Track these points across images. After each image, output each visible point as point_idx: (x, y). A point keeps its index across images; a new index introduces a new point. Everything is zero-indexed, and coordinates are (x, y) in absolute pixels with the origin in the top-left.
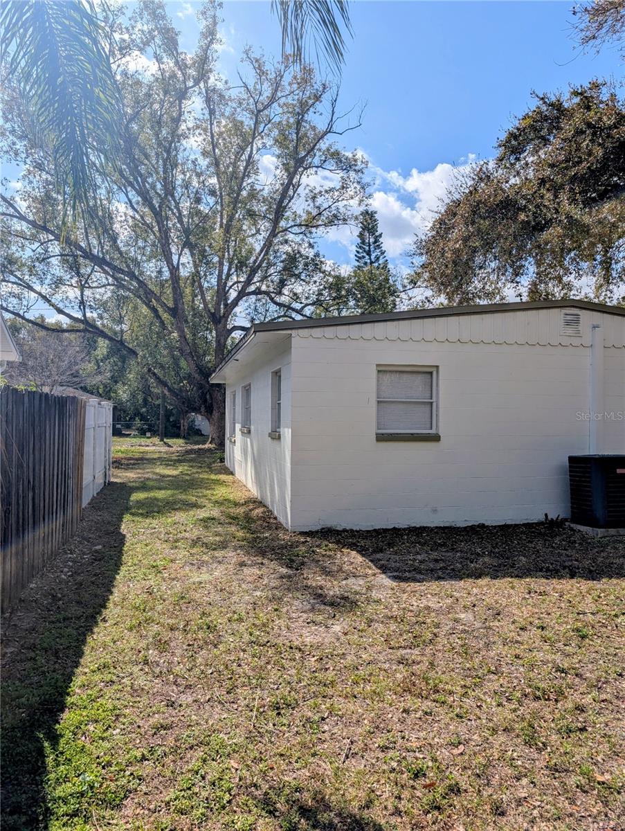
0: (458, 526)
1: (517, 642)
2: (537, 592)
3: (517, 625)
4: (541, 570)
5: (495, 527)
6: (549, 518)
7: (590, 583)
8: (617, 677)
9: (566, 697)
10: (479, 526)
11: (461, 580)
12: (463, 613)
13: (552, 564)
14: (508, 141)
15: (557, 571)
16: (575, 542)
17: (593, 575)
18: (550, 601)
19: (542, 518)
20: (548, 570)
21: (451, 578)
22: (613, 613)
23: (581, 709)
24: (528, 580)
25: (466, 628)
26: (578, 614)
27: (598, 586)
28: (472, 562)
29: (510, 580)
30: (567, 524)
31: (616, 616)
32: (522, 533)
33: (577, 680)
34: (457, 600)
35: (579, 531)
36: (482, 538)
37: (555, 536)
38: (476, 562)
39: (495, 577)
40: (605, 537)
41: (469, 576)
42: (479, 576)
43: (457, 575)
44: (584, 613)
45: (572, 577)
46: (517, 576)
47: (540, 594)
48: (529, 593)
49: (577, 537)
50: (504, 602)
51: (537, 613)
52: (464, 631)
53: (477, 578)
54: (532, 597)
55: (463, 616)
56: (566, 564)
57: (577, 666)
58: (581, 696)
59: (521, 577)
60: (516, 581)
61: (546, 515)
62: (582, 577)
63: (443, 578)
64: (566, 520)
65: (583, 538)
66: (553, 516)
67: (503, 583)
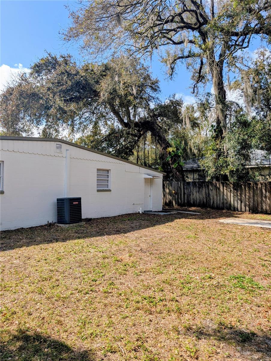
0: (11, 229)
1: (36, 266)
2: (44, 249)
3: (36, 260)
4: (46, 241)
5: (28, 228)
6: (49, 222)
7: (63, 243)
8: (70, 269)
9: (53, 278)
10: (21, 229)
11: (14, 249)
12: (15, 260)
13: (50, 239)
14: (35, 67)
15: (51, 241)
16: (58, 230)
17: (64, 240)
18: (49, 251)
19: (46, 223)
20: (48, 241)
21: (9, 249)
22: (70, 251)
23: (58, 280)
24: (41, 245)
25: (17, 265)
26: (58, 253)
27: (66, 244)
28: (18, 242)
29: (34, 246)
30: (56, 224)
31: (71, 252)
32: (39, 229)
33: (57, 272)
34: (12, 257)
35: (60, 226)
36: (22, 233)
37: (51, 229)
38: (20, 242)
39: (28, 246)
40: (68, 227)
41: (17, 247)
42: (22, 247)
43: (12, 248)
44: (60, 253)
45: (57, 242)
46: (37, 245)
47: (45, 249)
48: (41, 249)
49: (59, 229)
50: (31, 254)
51: (44, 255)
52: (16, 266)
53: (20, 248)
54: (42, 251)
55: (15, 262)
56: (55, 238)
57: (57, 268)
58: (58, 277)
59: (38, 245)
60: (36, 246)
61: (48, 222)
62: (60, 242)
63: (6, 250)
64: (56, 223)
65: (62, 229)
66: (50, 222)
67: (31, 248)
